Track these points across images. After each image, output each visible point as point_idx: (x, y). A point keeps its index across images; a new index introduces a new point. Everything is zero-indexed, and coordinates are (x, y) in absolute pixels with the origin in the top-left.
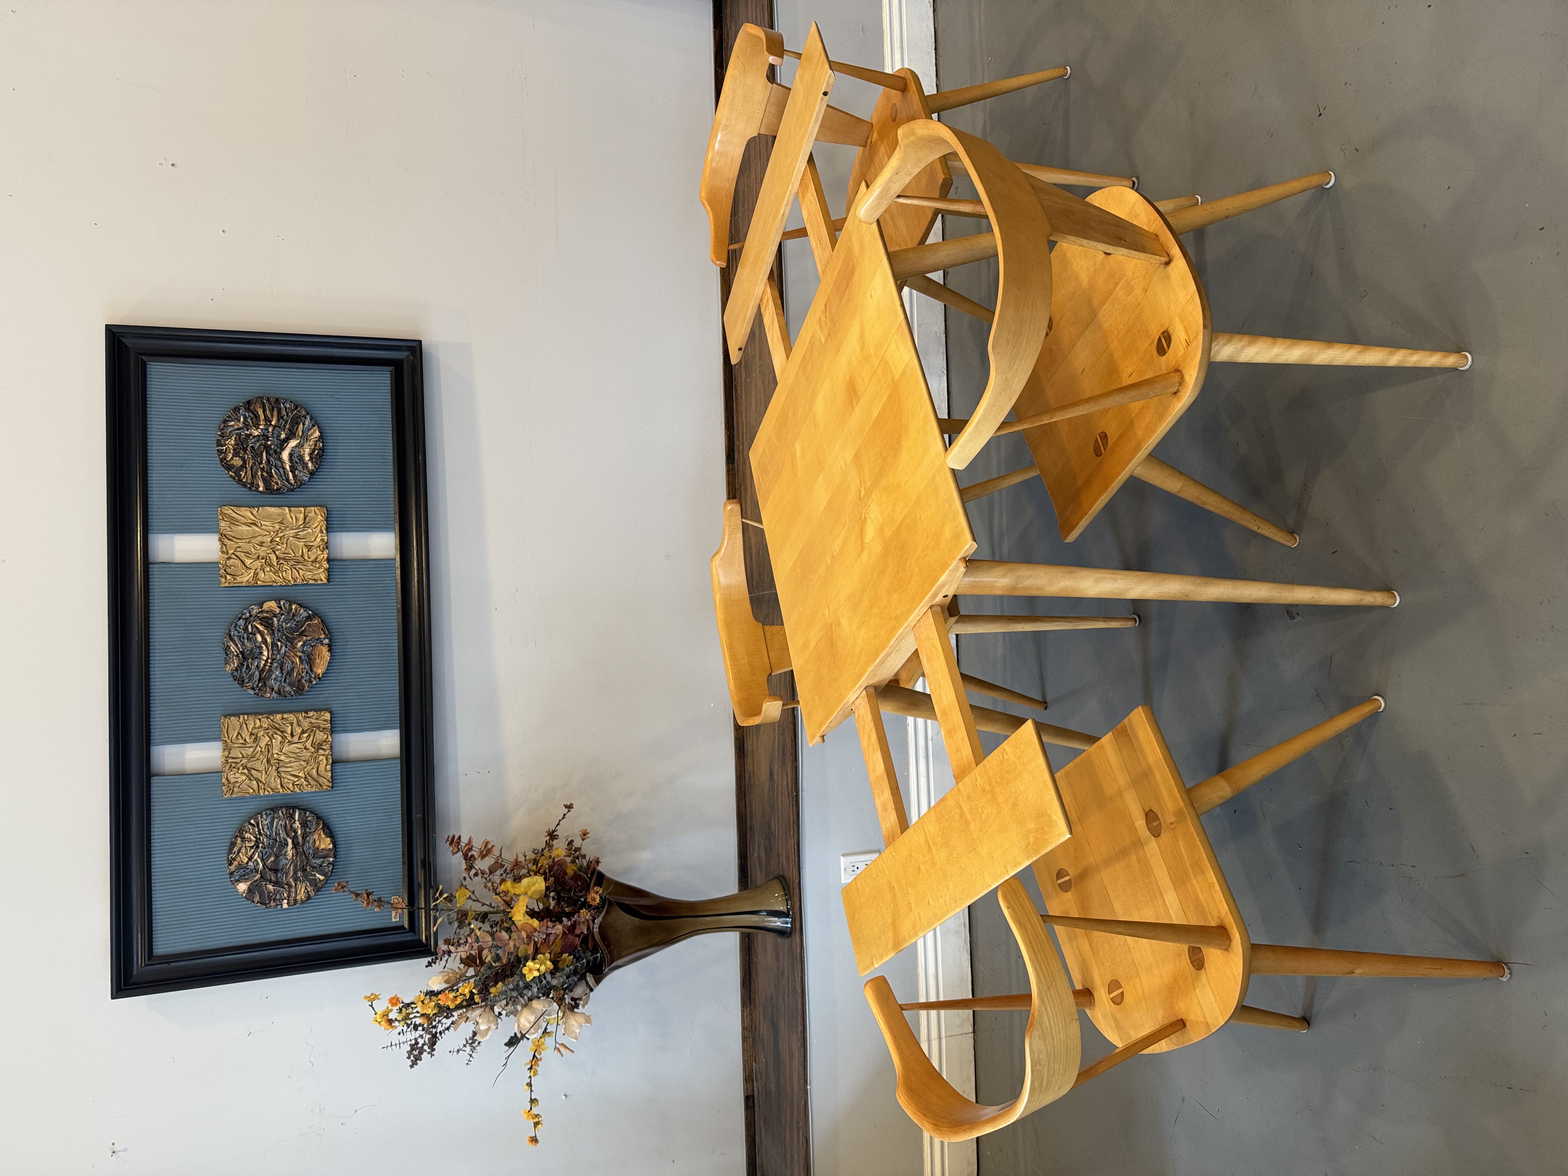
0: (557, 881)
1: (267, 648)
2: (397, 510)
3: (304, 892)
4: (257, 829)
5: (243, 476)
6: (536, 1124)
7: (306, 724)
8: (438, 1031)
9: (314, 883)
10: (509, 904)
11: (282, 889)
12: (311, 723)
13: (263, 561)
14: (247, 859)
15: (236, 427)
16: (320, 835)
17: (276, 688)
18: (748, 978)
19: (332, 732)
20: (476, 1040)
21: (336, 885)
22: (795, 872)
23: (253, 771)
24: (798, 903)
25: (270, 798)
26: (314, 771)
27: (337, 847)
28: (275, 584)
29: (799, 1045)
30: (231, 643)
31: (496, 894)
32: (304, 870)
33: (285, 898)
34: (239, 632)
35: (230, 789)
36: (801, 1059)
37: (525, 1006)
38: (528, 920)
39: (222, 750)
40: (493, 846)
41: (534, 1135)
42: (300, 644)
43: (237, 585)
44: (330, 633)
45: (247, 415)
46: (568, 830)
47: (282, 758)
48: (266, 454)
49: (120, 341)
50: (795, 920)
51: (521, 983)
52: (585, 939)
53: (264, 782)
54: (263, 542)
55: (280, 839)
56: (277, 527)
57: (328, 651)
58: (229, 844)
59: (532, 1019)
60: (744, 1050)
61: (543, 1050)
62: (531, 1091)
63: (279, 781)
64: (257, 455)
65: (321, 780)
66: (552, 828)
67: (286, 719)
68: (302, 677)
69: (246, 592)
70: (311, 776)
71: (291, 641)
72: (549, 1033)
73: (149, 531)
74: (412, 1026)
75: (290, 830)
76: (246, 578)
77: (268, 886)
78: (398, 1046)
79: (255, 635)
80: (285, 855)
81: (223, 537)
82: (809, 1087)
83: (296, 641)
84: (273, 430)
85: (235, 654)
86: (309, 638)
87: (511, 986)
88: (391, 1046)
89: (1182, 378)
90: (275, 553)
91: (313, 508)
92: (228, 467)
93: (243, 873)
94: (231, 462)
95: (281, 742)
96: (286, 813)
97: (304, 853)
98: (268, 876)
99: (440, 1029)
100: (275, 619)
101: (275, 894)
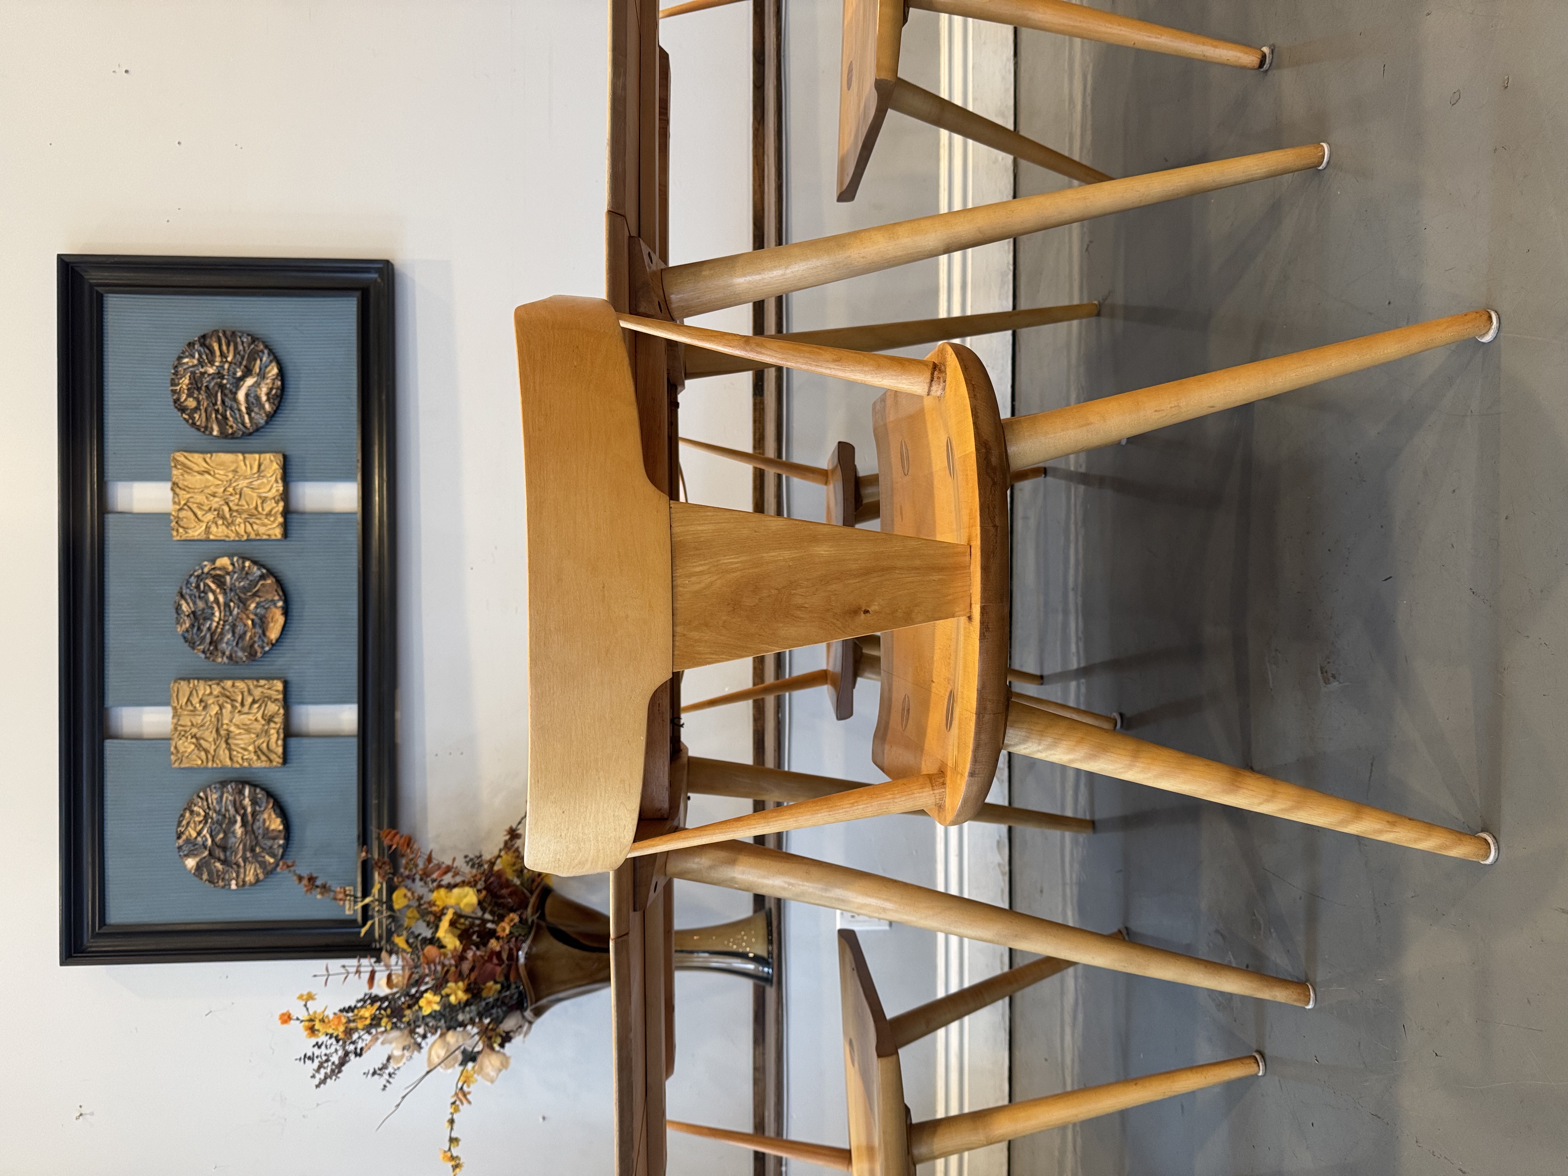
0: (492, 894)
1: (219, 609)
2: (359, 458)
3: (254, 874)
4: (205, 803)
5: (197, 418)
6: (455, 1167)
7: (257, 693)
9: (263, 864)
11: (231, 870)
13: (216, 513)
14: (195, 834)
15: (191, 364)
16: (270, 814)
17: (227, 653)
19: (285, 703)
23: (202, 741)
25: (219, 771)
26: (265, 745)
27: (290, 828)
28: (227, 539)
30: (183, 602)
32: (252, 850)
33: (234, 879)
34: (191, 590)
35: (179, 759)
37: (441, 1037)
39: (171, 717)
42: (253, 605)
43: (190, 538)
44: (284, 594)
45: (202, 350)
47: (232, 728)
48: (222, 394)
49: (73, 272)
53: (213, 754)
54: (216, 493)
55: (229, 815)
56: (231, 475)
57: (283, 614)
58: (179, 816)
59: (443, 1053)
63: (228, 754)
64: (211, 395)
65: (273, 756)
66: (514, 826)
67: (238, 687)
68: (255, 642)
69: (199, 547)
70: (261, 751)
71: (243, 603)
73: (107, 477)
75: (238, 807)
76: (197, 532)
77: (216, 864)
78: (311, 1059)
79: (206, 593)
80: (234, 833)
81: (175, 485)
83: (249, 602)
84: (229, 367)
85: (187, 613)
86: (262, 599)
90: (227, 504)
91: (267, 455)
92: (183, 409)
93: (192, 847)
94: (185, 404)
95: (231, 712)
96: (236, 788)
97: (254, 832)
98: (217, 853)
100: (228, 577)
101: (224, 873)
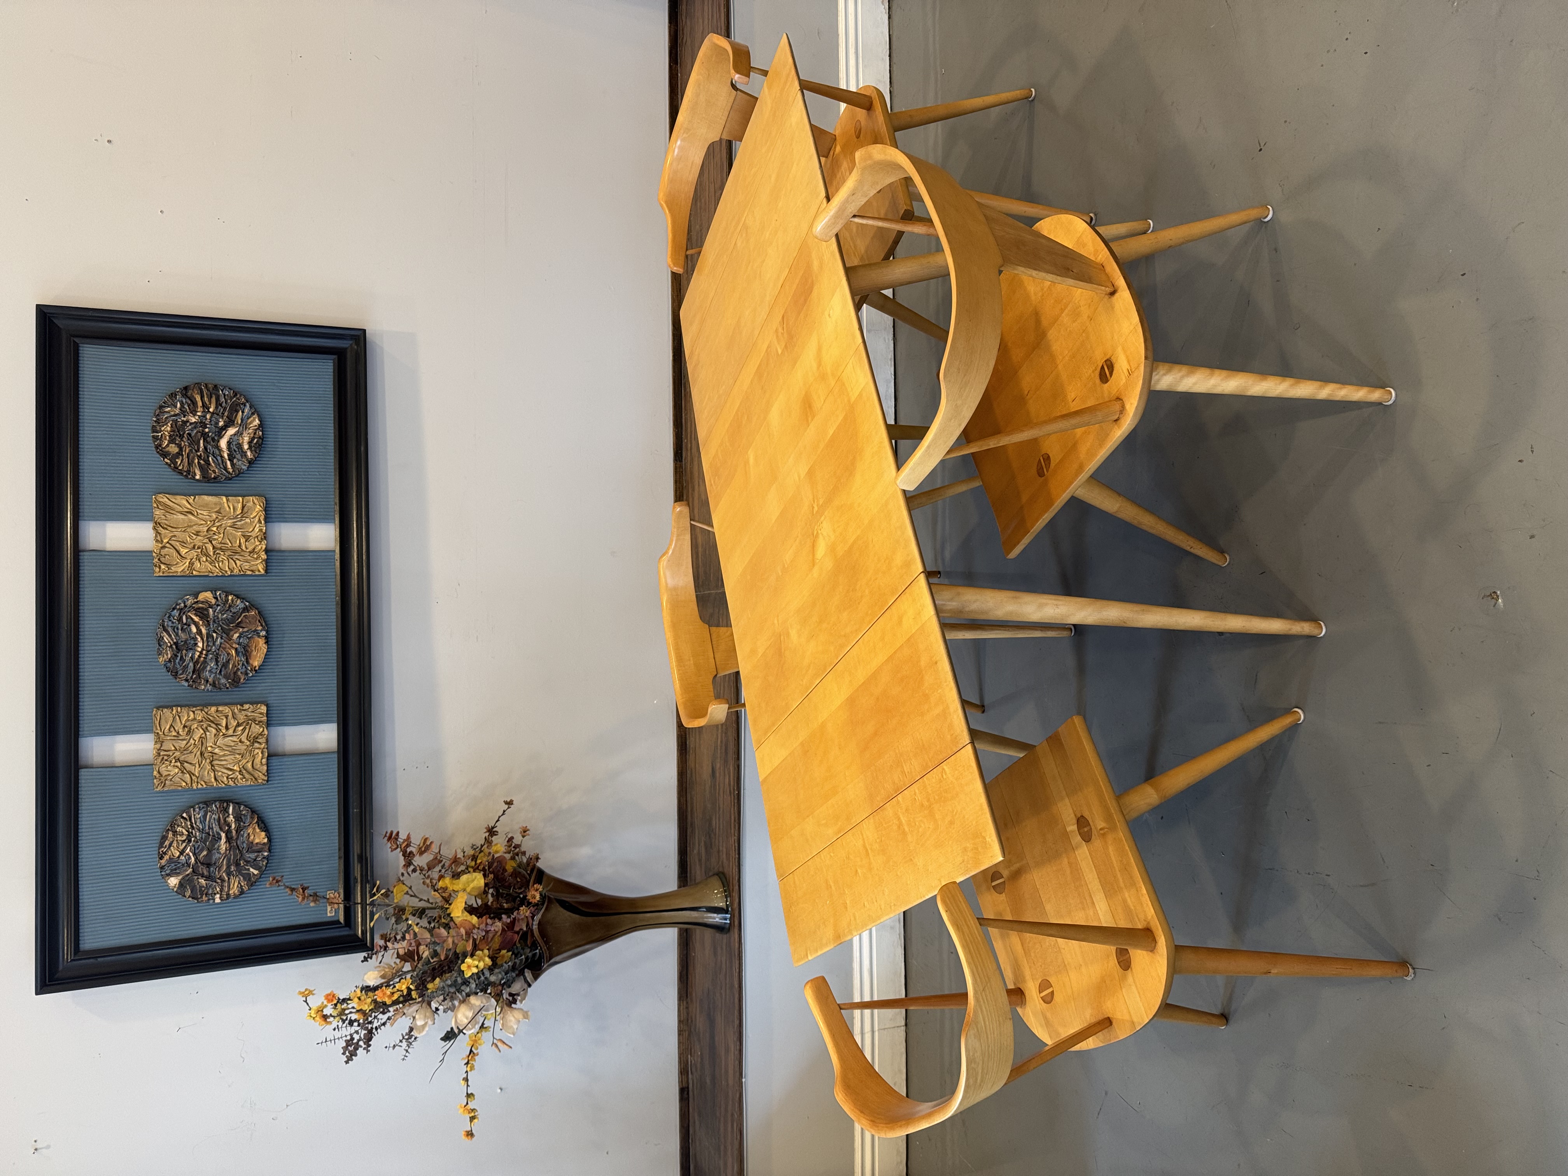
0: (496, 877)
1: (202, 639)
2: (338, 501)
3: (238, 886)
4: (189, 823)
5: (179, 463)
6: (472, 1119)
7: (241, 717)
8: (374, 1027)
9: (248, 877)
10: (447, 900)
11: (214, 884)
12: (246, 716)
13: (199, 550)
14: (178, 853)
15: (173, 413)
16: (254, 829)
17: (210, 680)
18: (685, 972)
19: (268, 725)
20: (412, 1035)
21: (271, 879)
22: (735, 870)
23: (186, 764)
24: (737, 900)
25: (203, 792)
26: (249, 765)
27: (272, 841)
28: (211, 575)
29: (735, 1039)
30: (165, 634)
31: (435, 891)
32: (237, 865)
33: (218, 893)
34: (173, 623)
35: (162, 782)
36: (737, 1052)
37: (463, 1002)
38: (466, 916)
39: (153, 743)
40: (431, 843)
41: (470, 1129)
42: (236, 636)
43: (171, 574)
44: (267, 625)
45: (184, 401)
46: (508, 827)
47: (217, 751)
48: (204, 441)
49: (51, 322)
50: (734, 916)
51: (459, 980)
52: (524, 936)
53: (197, 775)
54: (200, 532)
55: (213, 833)
56: (214, 516)
57: (265, 643)
58: (160, 838)
59: (470, 1014)
60: (679, 1043)
61: (480, 1045)
62: (468, 1086)
63: (212, 775)
64: (194, 442)
65: (257, 774)
66: (492, 824)
67: (221, 712)
68: (238, 669)
69: (181, 582)
70: (246, 770)
71: (227, 633)
72: (486, 1028)
73: (80, 518)
74: (347, 1022)
75: (223, 824)
76: (180, 568)
77: (200, 880)
78: (333, 1041)
79: (189, 625)
80: (218, 849)
81: (157, 525)
82: (744, 1080)
83: (232, 633)
84: (211, 417)
85: (169, 645)
86: (245, 630)
87: (449, 982)
88: (326, 1041)
89: (1123, 407)
90: (211, 542)
91: (251, 498)
92: (164, 455)
93: (174, 867)
94: (167, 449)
95: (215, 735)
96: (220, 807)
97: (238, 847)
98: (200, 870)
99: (376, 1024)
100: (211, 610)
101: (207, 888)
